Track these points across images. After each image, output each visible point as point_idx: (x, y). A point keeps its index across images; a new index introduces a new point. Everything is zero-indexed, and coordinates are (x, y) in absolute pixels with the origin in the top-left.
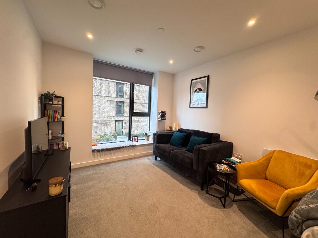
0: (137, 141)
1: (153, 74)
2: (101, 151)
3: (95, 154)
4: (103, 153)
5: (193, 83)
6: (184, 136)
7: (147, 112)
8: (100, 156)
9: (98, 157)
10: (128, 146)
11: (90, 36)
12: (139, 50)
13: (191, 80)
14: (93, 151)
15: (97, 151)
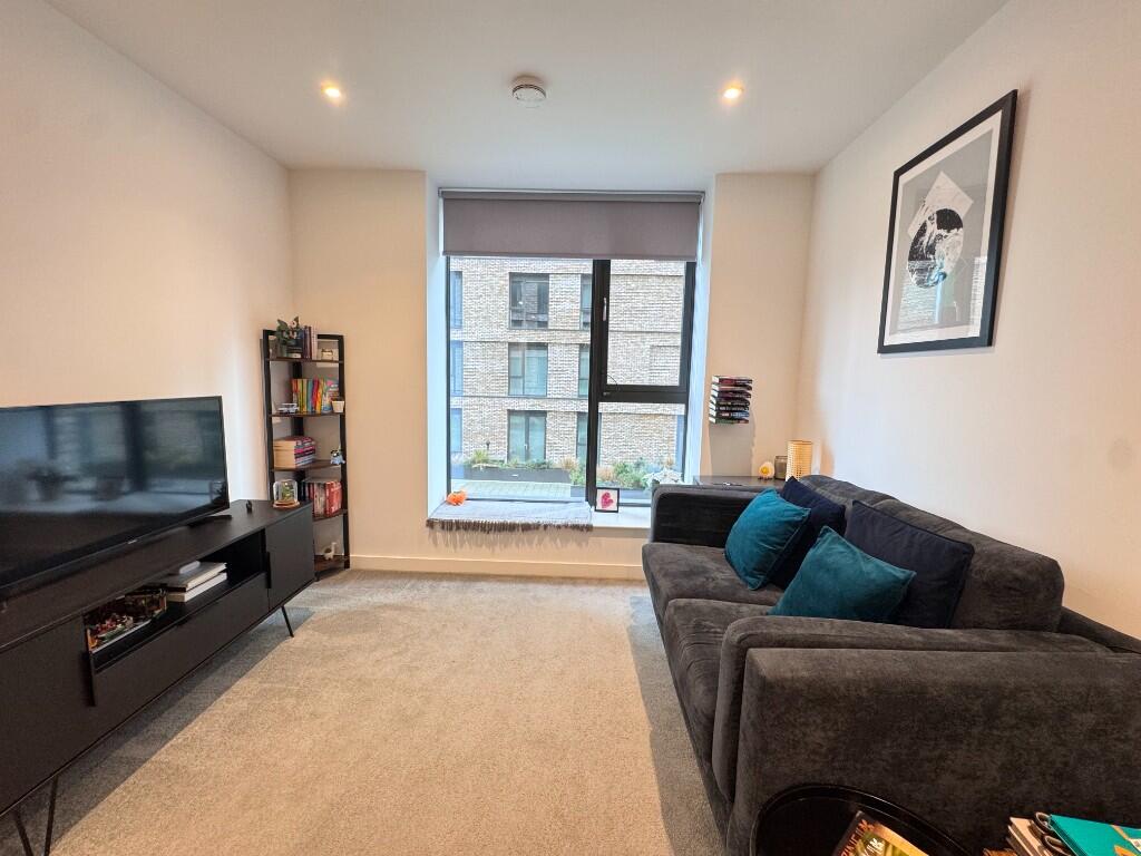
0: (613, 507)
1: (700, 197)
2: (455, 528)
3: (439, 534)
4: (467, 535)
5: (906, 185)
6: (795, 524)
7: (677, 383)
8: (455, 547)
9: (447, 545)
10: (559, 527)
11: (333, 92)
12: (527, 82)
13: (898, 174)
14: (431, 524)
15: (443, 528)
